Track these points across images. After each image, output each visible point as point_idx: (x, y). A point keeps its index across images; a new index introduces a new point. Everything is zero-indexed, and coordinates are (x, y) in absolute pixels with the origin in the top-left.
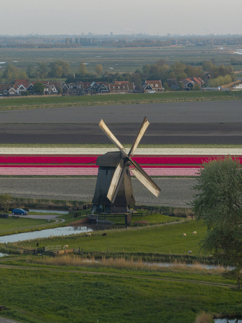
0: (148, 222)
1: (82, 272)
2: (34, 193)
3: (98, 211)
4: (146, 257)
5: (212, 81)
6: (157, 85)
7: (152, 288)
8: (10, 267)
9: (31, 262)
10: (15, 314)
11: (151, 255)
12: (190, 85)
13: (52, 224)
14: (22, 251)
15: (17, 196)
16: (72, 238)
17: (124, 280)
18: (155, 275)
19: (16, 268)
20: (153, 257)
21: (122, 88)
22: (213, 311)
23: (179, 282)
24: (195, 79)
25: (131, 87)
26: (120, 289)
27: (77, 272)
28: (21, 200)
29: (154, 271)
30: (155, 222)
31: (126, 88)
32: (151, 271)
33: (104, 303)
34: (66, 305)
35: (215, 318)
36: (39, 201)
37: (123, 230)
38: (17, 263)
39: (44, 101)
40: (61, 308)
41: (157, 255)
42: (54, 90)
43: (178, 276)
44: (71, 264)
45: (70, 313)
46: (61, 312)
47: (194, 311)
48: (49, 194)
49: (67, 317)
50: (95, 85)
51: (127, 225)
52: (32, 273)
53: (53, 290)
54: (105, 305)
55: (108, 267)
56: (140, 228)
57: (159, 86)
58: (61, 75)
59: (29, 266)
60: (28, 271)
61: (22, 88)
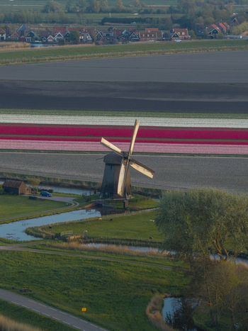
0: (140, 208)
1: (84, 256)
2: (60, 172)
3: (105, 197)
4: (132, 243)
5: (235, 29)
6: (183, 33)
7: (130, 271)
8: (34, 251)
9: (50, 246)
10: (34, 295)
11: (135, 240)
12: (215, 32)
13: (69, 208)
14: (44, 235)
15: (45, 176)
16: (82, 223)
17: (112, 264)
18: (134, 260)
19: (39, 251)
20: (137, 243)
21: (151, 36)
22: (166, 292)
23: (149, 266)
24: (221, 24)
25: (159, 35)
26: (107, 274)
27: (81, 256)
28: (49, 179)
29: (135, 256)
30: (146, 207)
31: (155, 37)
32: (132, 256)
33: (95, 284)
34: (69, 287)
35: (166, 297)
36: (62, 180)
37: (120, 215)
38: (40, 247)
39: (78, 51)
40: (65, 289)
41: (140, 241)
42: (89, 38)
43: (151, 261)
44: (78, 249)
45: (71, 293)
46: (65, 292)
47: (153, 292)
48: (70, 173)
49: (69, 296)
50: (127, 33)
51: (125, 209)
52: (50, 257)
53: (62, 273)
54: (95, 286)
55: (103, 252)
56: (134, 213)
57: (186, 34)
58: (98, 10)
59: (48, 250)
60: (47, 254)
61: (59, 35)
